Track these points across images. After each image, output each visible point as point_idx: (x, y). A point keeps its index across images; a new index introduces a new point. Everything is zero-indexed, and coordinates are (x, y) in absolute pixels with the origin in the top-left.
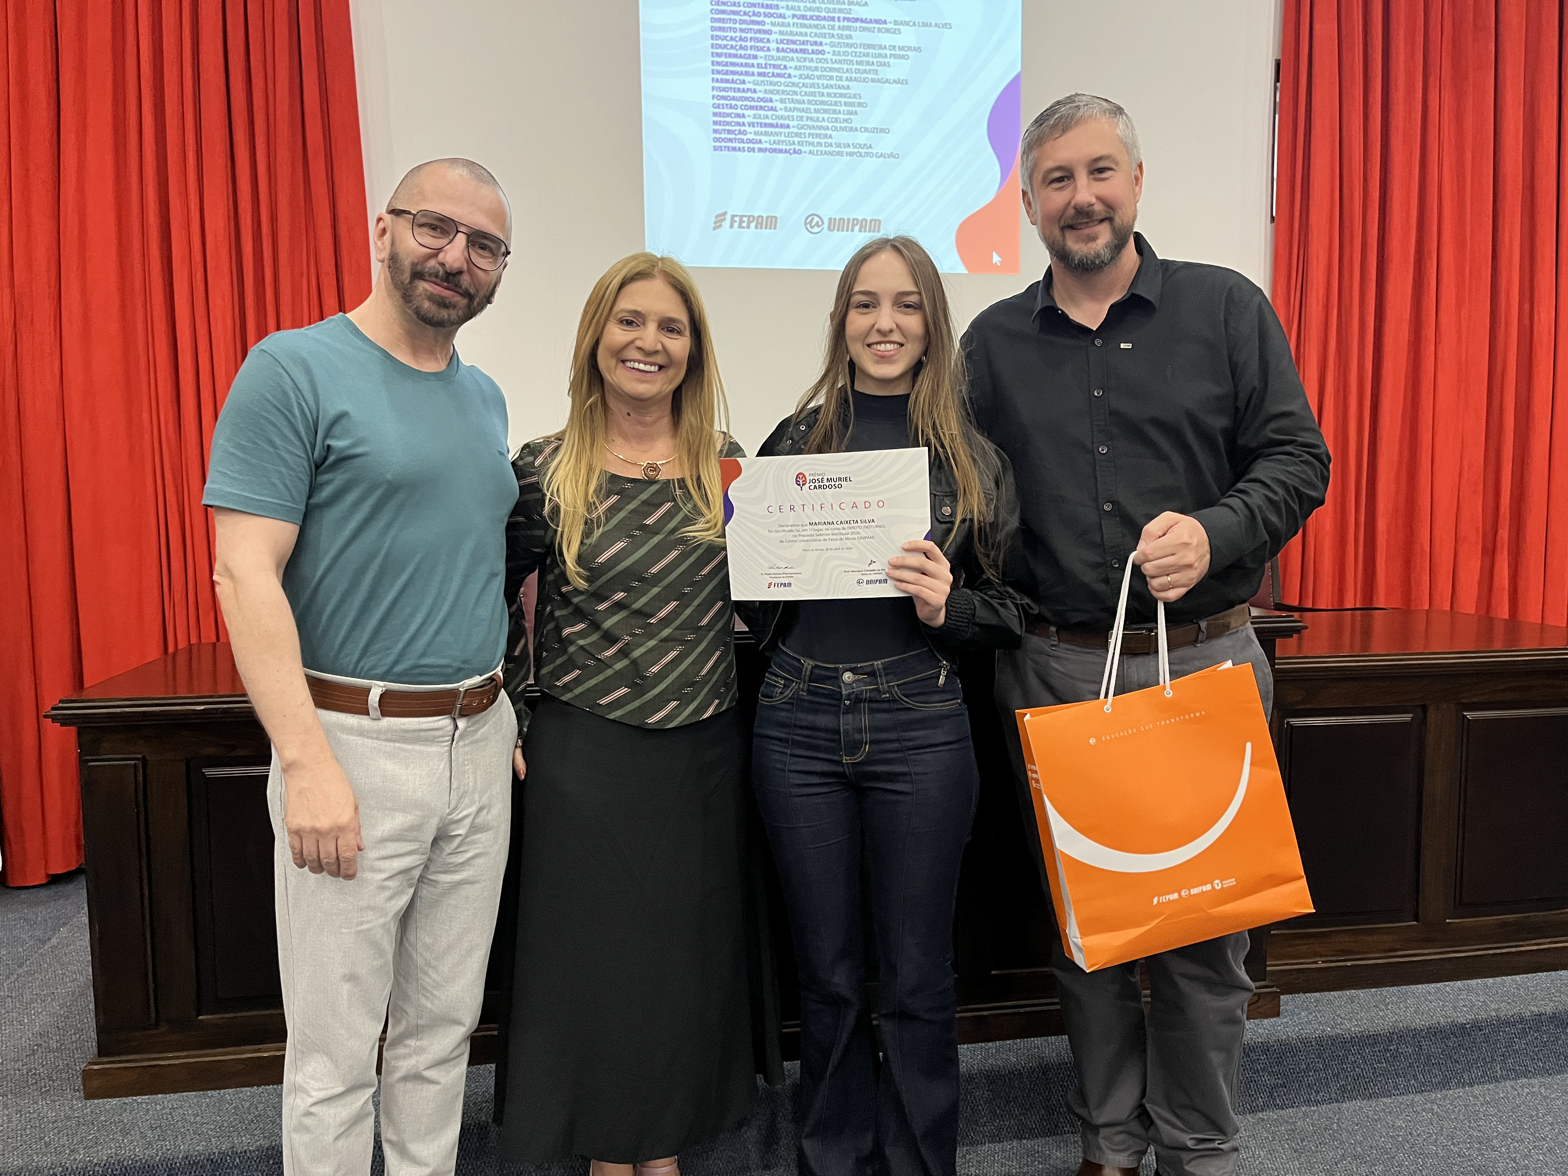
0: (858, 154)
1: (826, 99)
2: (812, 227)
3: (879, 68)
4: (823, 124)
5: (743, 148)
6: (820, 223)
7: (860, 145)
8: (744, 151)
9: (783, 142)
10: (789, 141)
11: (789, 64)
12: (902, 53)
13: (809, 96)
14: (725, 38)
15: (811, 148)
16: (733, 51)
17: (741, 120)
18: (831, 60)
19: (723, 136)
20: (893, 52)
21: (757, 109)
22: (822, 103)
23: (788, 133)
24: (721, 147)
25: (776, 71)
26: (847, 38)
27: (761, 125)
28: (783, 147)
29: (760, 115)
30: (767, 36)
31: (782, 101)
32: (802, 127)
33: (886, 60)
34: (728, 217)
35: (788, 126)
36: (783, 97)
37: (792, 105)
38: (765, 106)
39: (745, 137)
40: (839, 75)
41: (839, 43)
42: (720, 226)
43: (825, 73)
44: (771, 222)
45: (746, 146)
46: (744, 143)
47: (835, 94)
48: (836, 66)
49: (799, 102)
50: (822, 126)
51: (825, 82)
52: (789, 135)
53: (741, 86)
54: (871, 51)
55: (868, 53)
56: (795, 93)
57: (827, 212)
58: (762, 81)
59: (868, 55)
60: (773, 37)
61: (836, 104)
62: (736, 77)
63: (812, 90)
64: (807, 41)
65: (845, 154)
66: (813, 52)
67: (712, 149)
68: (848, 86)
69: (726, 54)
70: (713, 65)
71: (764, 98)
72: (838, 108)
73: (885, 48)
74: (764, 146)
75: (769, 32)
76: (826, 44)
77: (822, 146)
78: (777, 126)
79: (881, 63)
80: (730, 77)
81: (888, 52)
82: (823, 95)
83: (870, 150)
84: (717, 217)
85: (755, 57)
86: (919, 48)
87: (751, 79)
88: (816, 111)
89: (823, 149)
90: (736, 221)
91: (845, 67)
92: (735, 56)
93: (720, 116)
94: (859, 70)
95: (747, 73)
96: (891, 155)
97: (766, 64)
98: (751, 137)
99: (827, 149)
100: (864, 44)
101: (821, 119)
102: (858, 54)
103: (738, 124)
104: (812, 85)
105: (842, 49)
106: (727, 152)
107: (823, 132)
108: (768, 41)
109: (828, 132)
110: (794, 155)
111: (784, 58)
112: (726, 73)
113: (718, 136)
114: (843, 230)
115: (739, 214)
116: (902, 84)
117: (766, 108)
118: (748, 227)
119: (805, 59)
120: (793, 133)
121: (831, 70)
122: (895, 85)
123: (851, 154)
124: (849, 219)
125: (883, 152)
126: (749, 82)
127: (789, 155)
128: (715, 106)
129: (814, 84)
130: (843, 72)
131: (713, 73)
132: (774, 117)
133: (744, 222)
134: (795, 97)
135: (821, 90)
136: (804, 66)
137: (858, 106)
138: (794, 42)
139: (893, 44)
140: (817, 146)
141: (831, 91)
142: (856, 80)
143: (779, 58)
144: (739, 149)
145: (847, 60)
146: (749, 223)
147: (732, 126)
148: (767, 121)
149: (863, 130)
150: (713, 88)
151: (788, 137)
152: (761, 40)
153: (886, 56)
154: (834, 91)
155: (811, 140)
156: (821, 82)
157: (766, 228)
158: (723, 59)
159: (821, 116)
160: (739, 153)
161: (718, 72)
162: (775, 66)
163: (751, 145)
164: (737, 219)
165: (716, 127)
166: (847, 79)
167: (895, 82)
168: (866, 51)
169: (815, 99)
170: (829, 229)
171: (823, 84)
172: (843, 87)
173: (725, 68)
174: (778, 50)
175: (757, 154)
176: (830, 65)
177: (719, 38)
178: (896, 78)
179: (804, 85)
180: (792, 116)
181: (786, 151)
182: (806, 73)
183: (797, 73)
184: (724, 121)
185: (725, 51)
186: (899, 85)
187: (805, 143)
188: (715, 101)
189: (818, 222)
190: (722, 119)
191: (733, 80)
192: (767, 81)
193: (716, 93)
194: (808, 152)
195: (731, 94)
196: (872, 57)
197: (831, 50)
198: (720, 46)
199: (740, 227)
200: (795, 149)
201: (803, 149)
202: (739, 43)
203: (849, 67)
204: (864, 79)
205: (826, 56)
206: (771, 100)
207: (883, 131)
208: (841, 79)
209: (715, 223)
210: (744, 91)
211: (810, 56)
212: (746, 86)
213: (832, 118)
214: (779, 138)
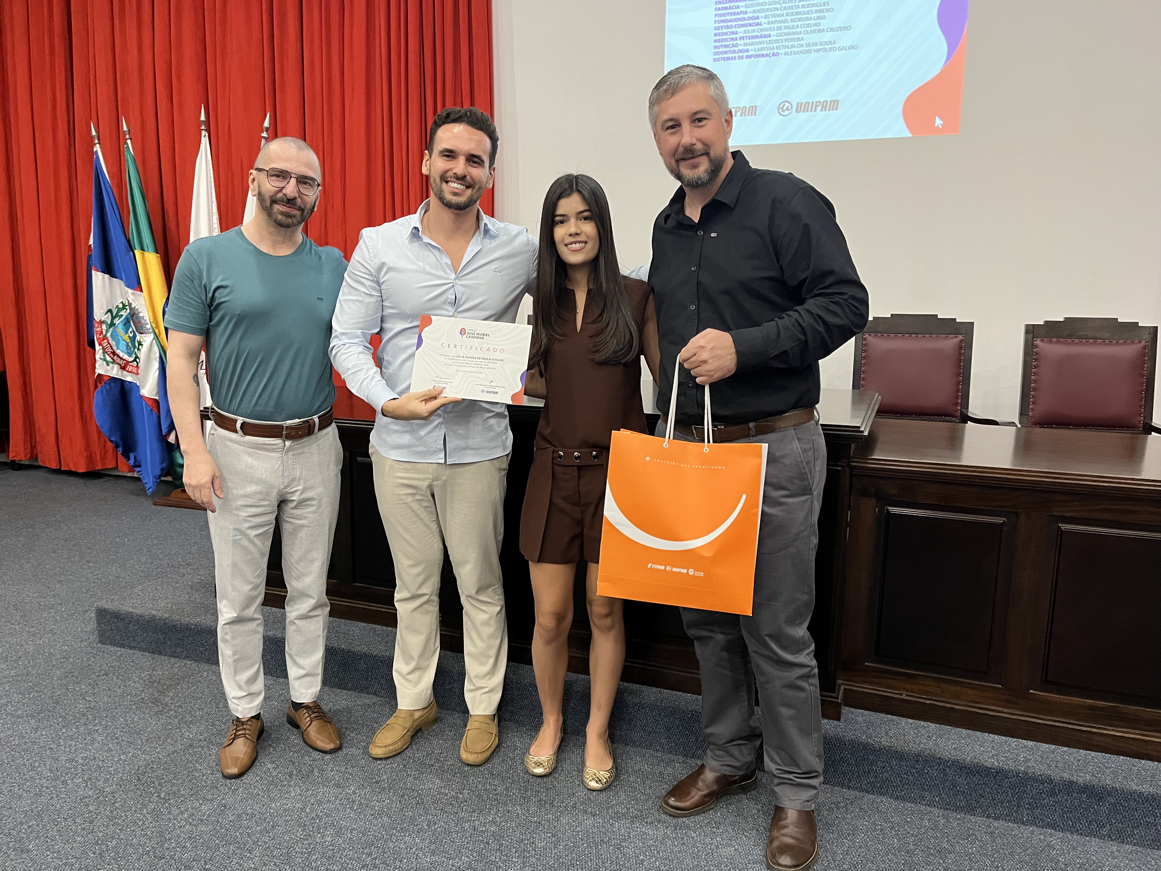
2: (783, 111)
4: (797, 30)
5: (735, 57)
6: (790, 108)
7: (826, 43)
8: (736, 59)
9: (765, 48)
13: (787, 10)
21: (746, 26)
22: (798, 13)
27: (749, 38)
28: (765, 52)
29: (749, 30)
35: (769, 36)
36: (767, 13)
39: (736, 49)
44: (753, 110)
46: (736, 53)
47: (808, 5)
49: (779, 16)
52: (770, 42)
53: (736, 11)
57: (795, 99)
58: (752, 4)
62: (732, 4)
63: (790, 4)
65: (813, 51)
67: (714, 60)
71: (753, 17)
72: (809, 16)
74: (750, 53)
77: (795, 47)
80: (728, 5)
82: (798, 7)
87: (744, 3)
89: (796, 49)
93: (719, 36)
101: (795, 27)
103: (733, 39)
106: (723, 62)
107: (797, 36)
109: (800, 36)
110: (773, 57)
113: (717, 50)
114: (807, 111)
117: (754, 25)
124: (812, 102)
125: (845, 46)
126: (742, 7)
127: (768, 58)
134: (776, 13)
135: (797, 4)
144: (732, 58)
148: (754, 34)
151: (769, 44)
161: (720, 3)
163: (741, 54)
165: (717, 44)
170: (797, 111)
181: (767, 55)
184: (722, 39)
187: (781, 47)
188: (717, 25)
191: (730, 6)
193: (717, 19)
194: (784, 53)
200: (774, 53)
206: (758, 18)
207: (846, 28)
210: (738, 14)
212: (739, 10)
213: (804, 25)
214: (762, 46)
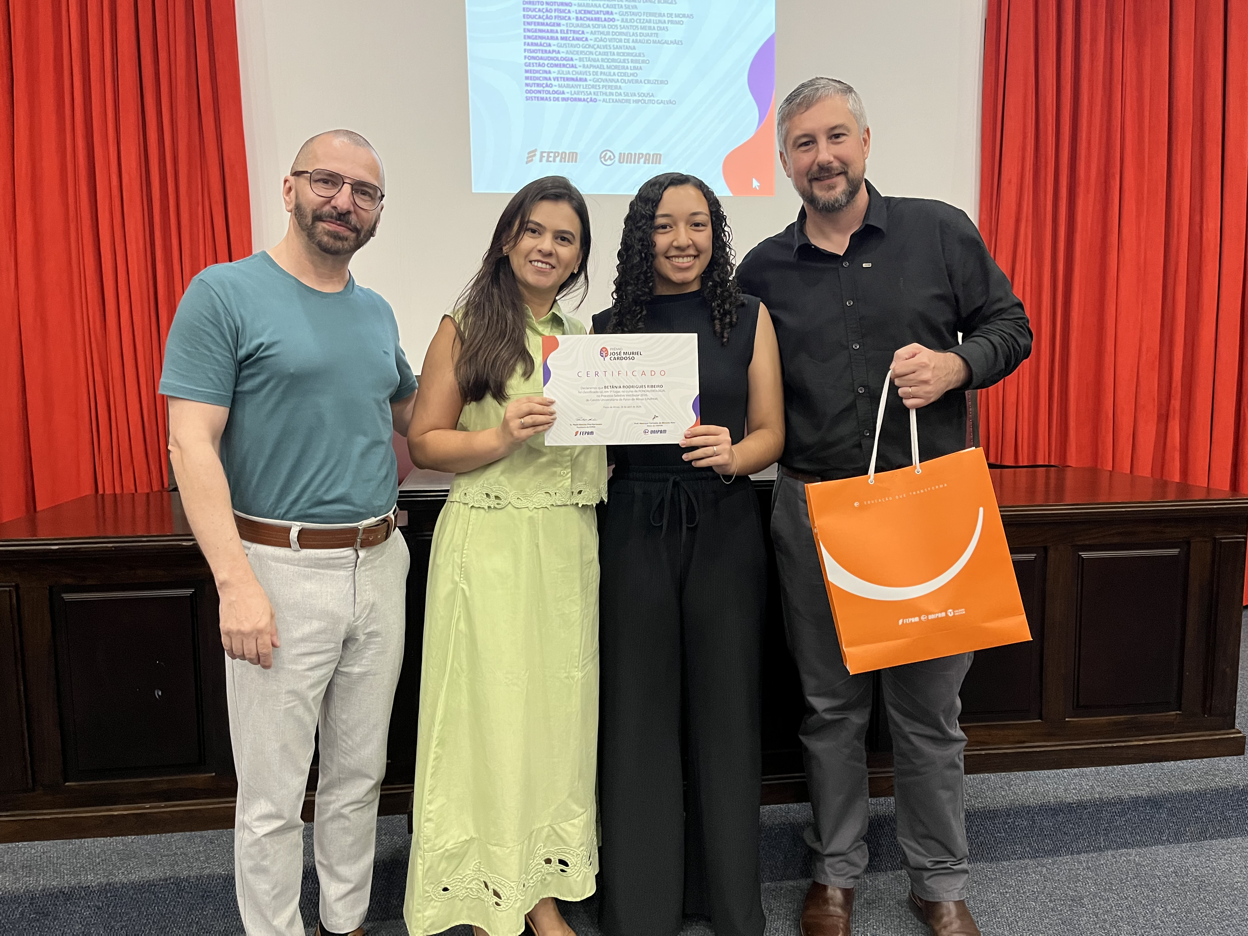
0: (643, 101)
1: (616, 57)
2: (606, 160)
3: (660, 32)
4: (614, 77)
5: (550, 98)
6: (612, 157)
7: (644, 94)
8: (550, 100)
9: (581, 92)
10: (587, 92)
11: (586, 30)
12: (677, 19)
13: (602, 55)
14: (534, 10)
15: (605, 97)
16: (541, 21)
17: (548, 76)
18: (620, 26)
19: (533, 88)
20: (670, 19)
21: (560, 67)
22: (613, 60)
23: (586, 85)
24: (532, 97)
25: (576, 36)
26: (633, 8)
28: (582, 97)
29: (563, 71)
30: (568, 8)
31: (581, 60)
32: (597, 81)
33: (665, 25)
34: (538, 154)
35: (586, 80)
36: (582, 56)
37: (589, 63)
38: (567, 64)
39: (551, 89)
40: (627, 38)
41: (626, 12)
42: (532, 160)
43: (615, 37)
44: (572, 157)
45: (552, 96)
46: (550, 94)
47: (624, 53)
48: (623, 30)
49: (594, 60)
50: (613, 79)
51: (616, 44)
53: (548, 48)
54: (652, 18)
55: (650, 20)
56: (591, 53)
57: (618, 148)
58: (565, 44)
59: (650, 21)
60: (573, 8)
61: (624, 61)
62: (543, 41)
63: (605, 50)
64: (601, 11)
65: (632, 102)
66: (605, 20)
67: (525, 99)
68: (634, 47)
69: (535, 23)
70: (524, 31)
71: (566, 57)
72: (626, 65)
73: (664, 15)
75: (569, 5)
76: (616, 13)
77: (613, 95)
78: (577, 80)
79: (660, 27)
80: (538, 41)
81: (666, 19)
82: (614, 54)
83: (652, 98)
84: (529, 153)
85: (559, 25)
86: (692, 15)
87: (555, 42)
88: (608, 67)
89: (614, 97)
90: (544, 157)
91: (631, 31)
92: (543, 24)
93: (531, 73)
94: (643, 34)
95: (552, 38)
96: (670, 102)
97: (567, 30)
98: (556, 89)
99: (618, 98)
100: (647, 13)
101: (612, 74)
102: (642, 21)
103: (546, 79)
104: (605, 47)
105: (629, 17)
106: (536, 101)
107: (613, 84)
108: (569, 12)
109: (618, 84)
110: (591, 103)
111: (582, 25)
112: (536, 38)
113: (529, 88)
114: (631, 163)
115: (547, 151)
116: (678, 44)
117: (568, 66)
118: (554, 161)
119: (599, 26)
120: (589, 85)
121: (621, 34)
122: (672, 45)
123: (637, 101)
124: (635, 154)
125: (663, 99)
126: (554, 45)
127: (586, 103)
128: (527, 65)
129: (606, 45)
130: (630, 36)
131: (525, 38)
132: (574, 73)
133: (551, 157)
134: (591, 56)
135: (612, 50)
136: (598, 32)
137: (642, 63)
138: (589, 12)
139: (670, 12)
140: (610, 95)
141: (620, 51)
142: (640, 41)
143: (578, 25)
144: (547, 99)
145: (633, 26)
146: (555, 157)
147: (540, 80)
148: (568, 76)
149: (646, 82)
150: (525, 50)
151: (586, 88)
152: (564, 11)
153: (665, 22)
154: (623, 51)
155: (604, 90)
156: (612, 44)
157: (568, 162)
158: (533, 27)
159: (612, 71)
160: (546, 102)
161: (529, 37)
162: (574, 32)
163: (556, 96)
164: (545, 155)
165: (528, 82)
166: (633, 41)
167: (672, 42)
168: (648, 18)
169: (608, 57)
170: (620, 162)
171: (613, 46)
172: (630, 48)
173: (535, 34)
174: (577, 18)
175: (561, 103)
176: (619, 30)
177: (530, 10)
178: (673, 39)
179: (598, 47)
180: (589, 72)
181: (584, 100)
182: (599, 37)
183: (593, 37)
184: (534, 77)
185: (534, 20)
186: (675, 45)
187: (599, 93)
188: (527, 61)
189: (610, 156)
190: (532, 75)
191: (541, 43)
192: (569, 44)
193: (527, 54)
194: (602, 100)
195: (540, 55)
196: (654, 23)
197: (620, 18)
198: (530, 17)
199: (548, 161)
200: (591, 98)
201: (598, 98)
202: (545, 14)
203: (635, 31)
204: (647, 41)
205: (616, 23)
206: (572, 59)
207: (662, 82)
208: (628, 41)
209: (528, 158)
210: (550, 52)
211: (603, 23)
212: (551, 48)
213: (621, 73)
214: (578, 89)
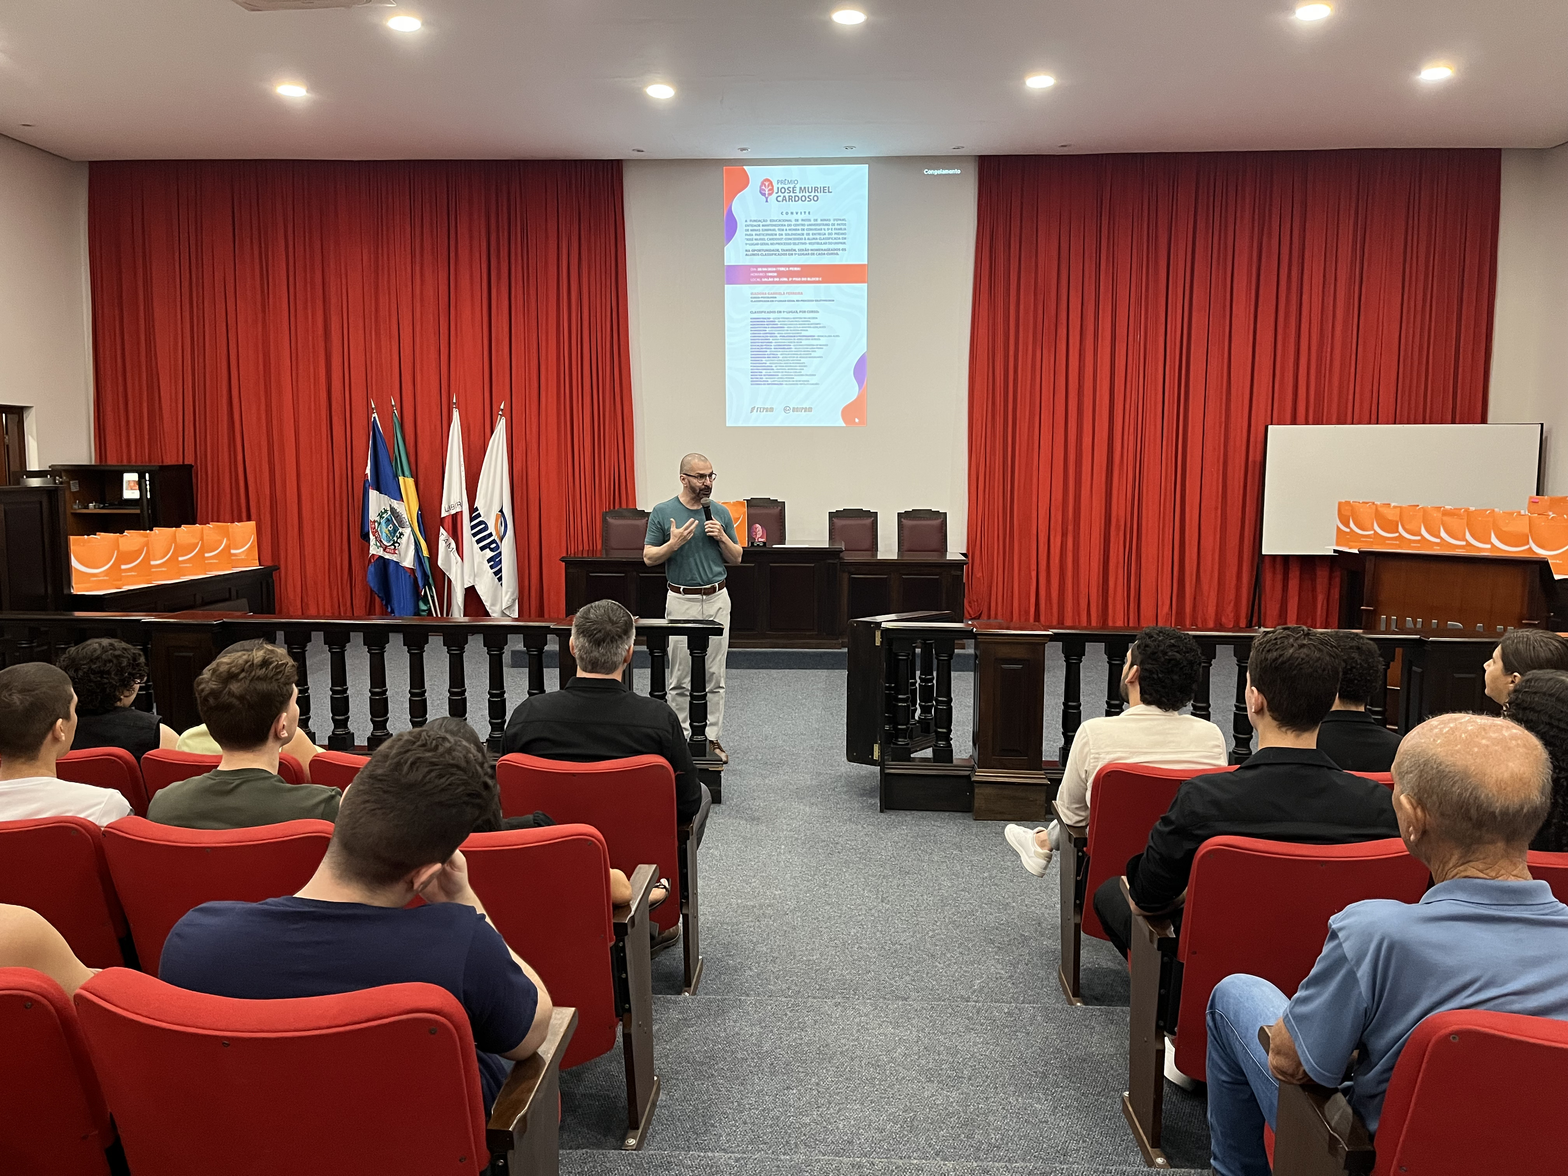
0: (804, 384)
1: (792, 365)
2: (786, 411)
3: (812, 353)
10: (778, 380)
11: (778, 353)
12: (820, 347)
15: (786, 383)
17: (761, 374)
18: (794, 351)
19: (754, 380)
20: (817, 347)
21: (766, 370)
24: (753, 384)
26: (800, 343)
27: (768, 375)
28: (776, 383)
29: (768, 372)
31: (776, 366)
32: (783, 375)
33: (814, 350)
34: (756, 408)
37: (779, 368)
38: (770, 369)
40: (797, 356)
42: (753, 412)
43: (791, 356)
44: (772, 410)
45: (762, 383)
50: (790, 375)
56: (780, 363)
58: (769, 360)
59: (807, 348)
61: (795, 366)
64: (785, 345)
66: (787, 348)
67: (750, 384)
69: (756, 351)
70: (751, 355)
71: (769, 366)
73: (814, 345)
74: (769, 382)
75: (771, 342)
76: (792, 345)
78: (774, 375)
83: (808, 382)
84: (751, 409)
85: (766, 351)
86: (828, 344)
88: (788, 369)
92: (759, 351)
94: (804, 354)
95: (763, 357)
96: (817, 384)
97: (770, 354)
98: (764, 380)
99: (792, 383)
100: (806, 345)
102: (804, 348)
105: (798, 347)
106: (756, 385)
108: (771, 345)
114: (798, 412)
115: (760, 407)
118: (763, 412)
120: (779, 377)
121: (794, 354)
123: (801, 384)
124: (800, 408)
126: (764, 360)
128: (751, 369)
131: (751, 358)
132: (772, 372)
133: (761, 410)
137: (803, 367)
138: (780, 345)
139: (817, 344)
140: (789, 382)
141: (794, 362)
142: (803, 357)
143: (774, 351)
145: (800, 351)
147: (758, 376)
149: (805, 375)
150: (751, 363)
152: (768, 345)
155: (786, 380)
157: (769, 412)
158: (754, 353)
159: (790, 371)
160: (760, 385)
162: (773, 354)
164: (759, 409)
165: (752, 377)
166: (800, 357)
167: (818, 357)
169: (788, 365)
170: (792, 411)
171: (791, 360)
172: (798, 360)
173: (755, 356)
174: (774, 348)
175: (766, 385)
177: (753, 345)
179: (784, 360)
180: (779, 372)
182: (784, 356)
183: (781, 356)
189: (788, 409)
190: (754, 374)
191: (758, 360)
195: (757, 365)
196: (810, 349)
197: (794, 347)
198: (753, 348)
199: (760, 412)
201: (783, 383)
202: (761, 347)
204: (806, 357)
207: (813, 375)
209: (751, 411)
212: (762, 362)
213: (794, 372)
214: (774, 379)
